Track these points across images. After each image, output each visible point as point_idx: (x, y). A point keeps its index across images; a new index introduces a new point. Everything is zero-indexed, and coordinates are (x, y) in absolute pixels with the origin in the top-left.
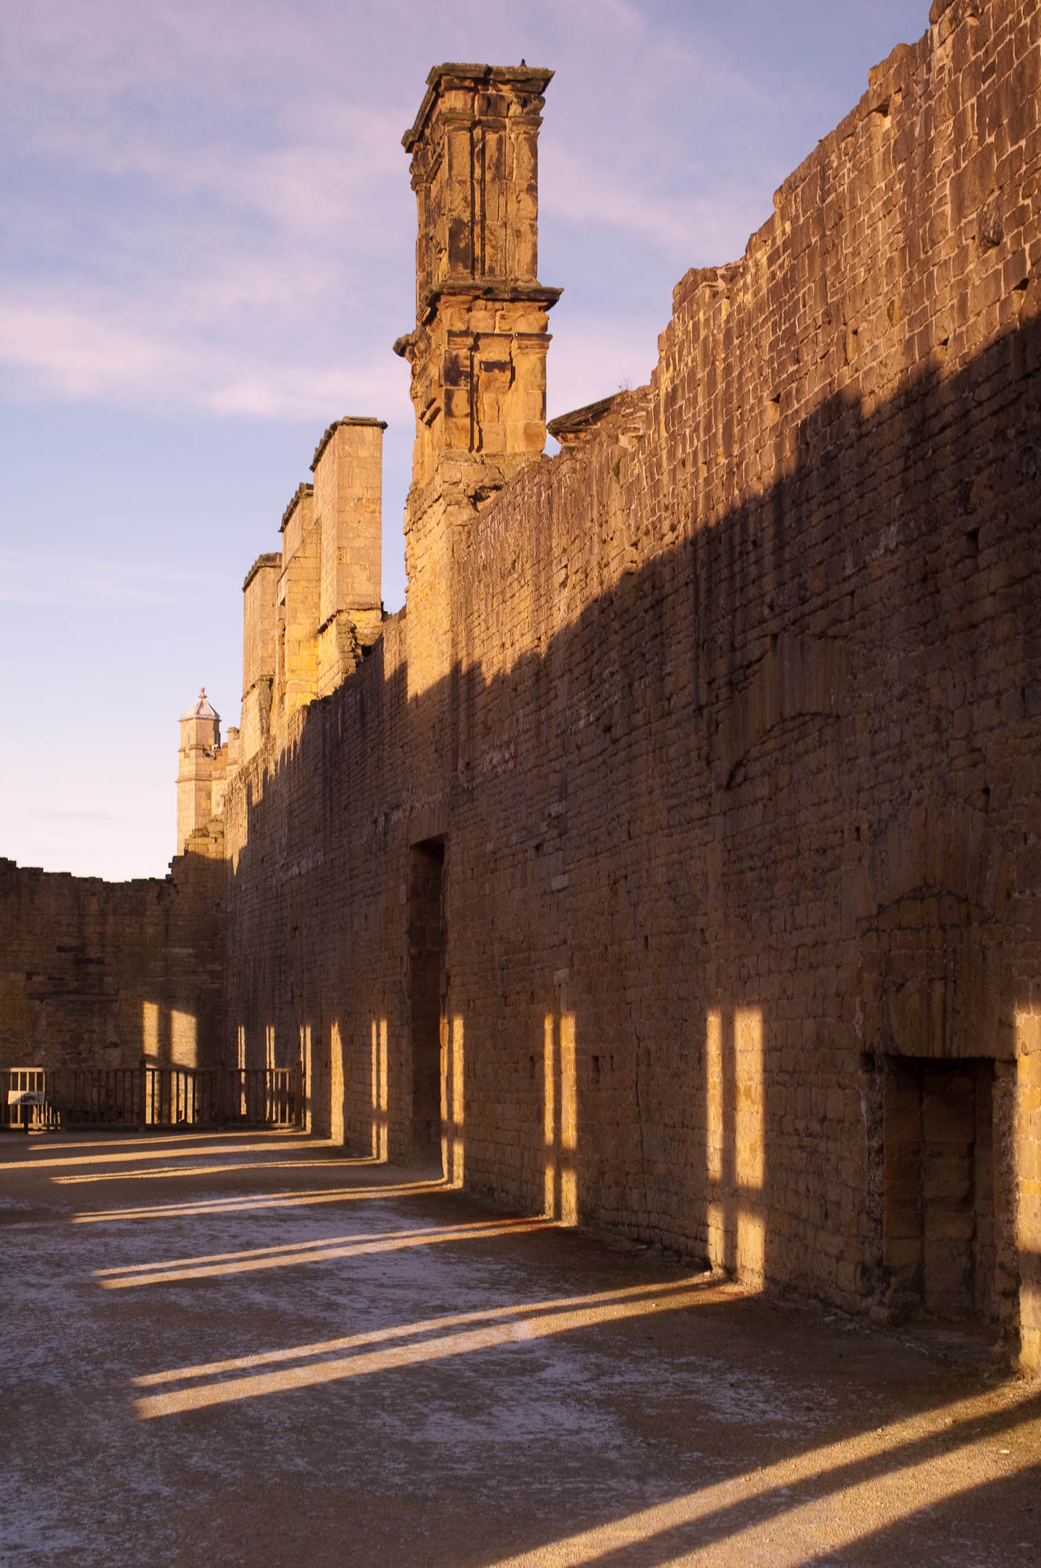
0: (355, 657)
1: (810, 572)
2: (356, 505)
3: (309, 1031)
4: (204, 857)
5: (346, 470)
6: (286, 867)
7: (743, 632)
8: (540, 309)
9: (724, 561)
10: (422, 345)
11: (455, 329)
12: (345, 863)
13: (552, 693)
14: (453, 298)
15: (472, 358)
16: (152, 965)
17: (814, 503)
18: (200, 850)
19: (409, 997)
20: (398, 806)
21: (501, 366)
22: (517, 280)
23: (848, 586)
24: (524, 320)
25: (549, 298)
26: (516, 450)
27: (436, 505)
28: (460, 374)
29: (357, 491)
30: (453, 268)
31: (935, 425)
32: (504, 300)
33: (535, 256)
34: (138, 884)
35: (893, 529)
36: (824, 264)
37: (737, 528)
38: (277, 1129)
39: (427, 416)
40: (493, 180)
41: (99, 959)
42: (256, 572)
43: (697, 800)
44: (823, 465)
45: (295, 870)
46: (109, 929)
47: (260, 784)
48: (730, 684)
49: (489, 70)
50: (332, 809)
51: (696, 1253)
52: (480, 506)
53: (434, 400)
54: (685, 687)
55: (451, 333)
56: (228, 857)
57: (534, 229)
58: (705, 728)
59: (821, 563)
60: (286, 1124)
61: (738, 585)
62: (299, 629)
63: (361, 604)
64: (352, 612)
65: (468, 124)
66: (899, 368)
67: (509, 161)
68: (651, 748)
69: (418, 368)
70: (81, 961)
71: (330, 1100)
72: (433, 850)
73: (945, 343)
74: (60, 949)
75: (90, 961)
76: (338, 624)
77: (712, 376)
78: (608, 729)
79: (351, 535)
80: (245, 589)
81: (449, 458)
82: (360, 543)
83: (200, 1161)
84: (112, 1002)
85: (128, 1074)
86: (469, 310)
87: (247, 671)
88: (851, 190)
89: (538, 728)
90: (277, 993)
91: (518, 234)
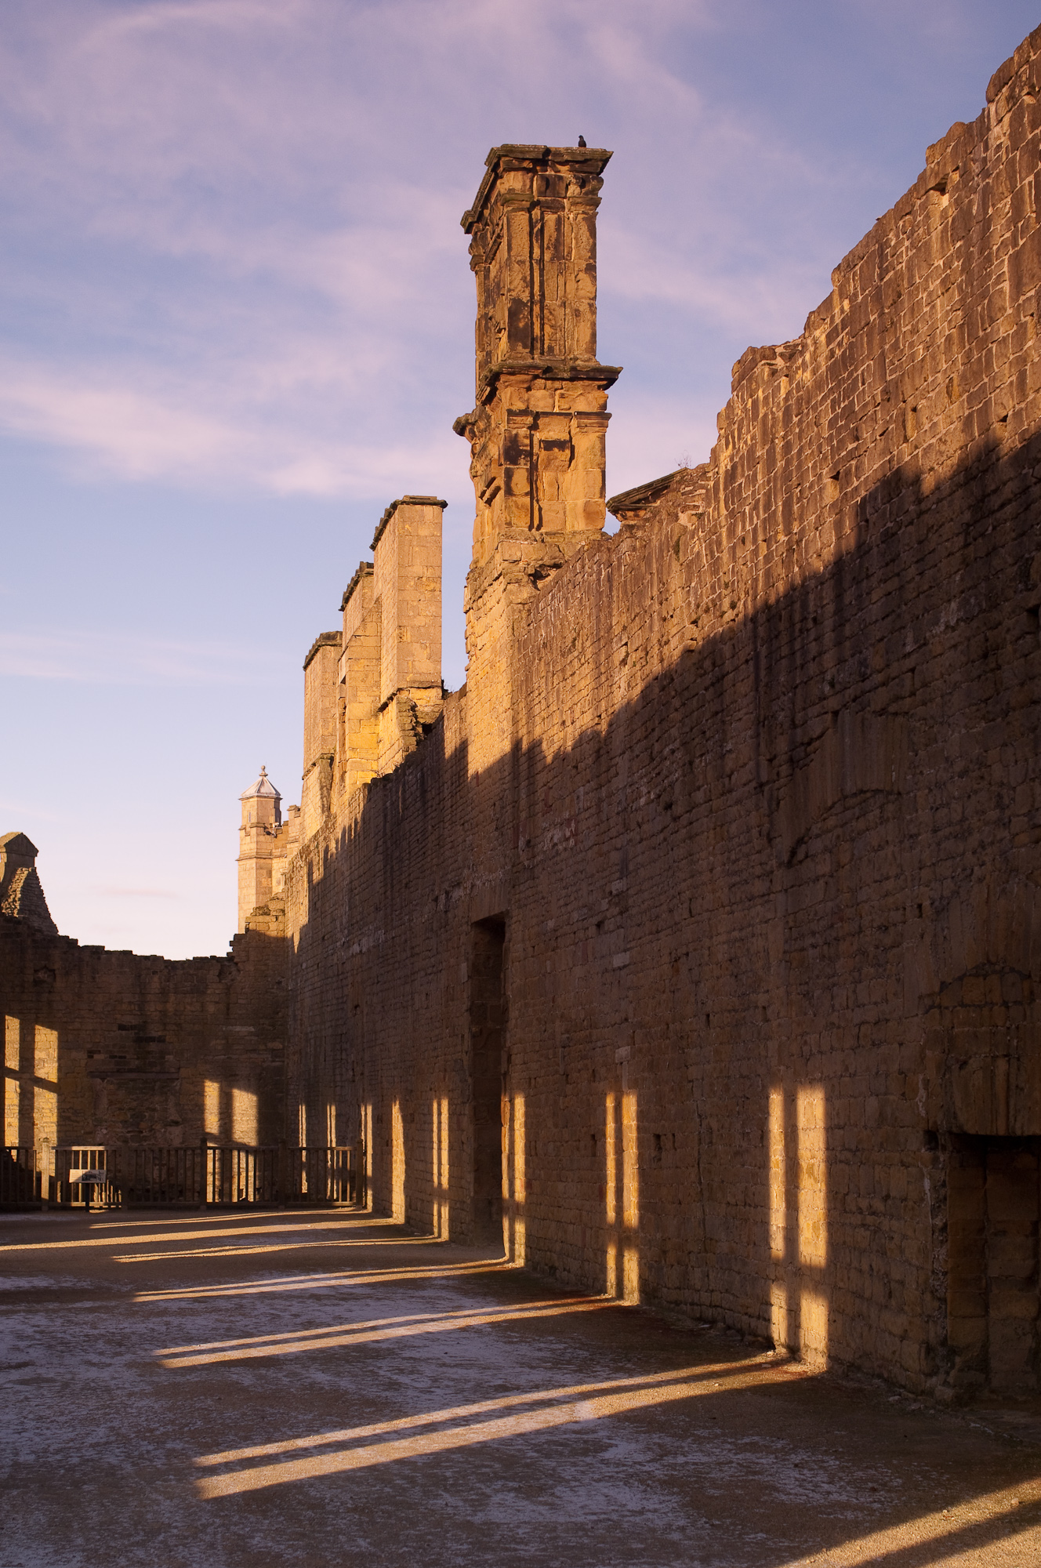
0: (415, 735)
1: (871, 648)
2: (416, 584)
3: (370, 1109)
4: (265, 935)
5: (406, 548)
6: (347, 945)
7: (804, 709)
8: (599, 387)
9: (784, 638)
10: (482, 425)
11: (514, 408)
12: (406, 941)
13: (613, 771)
14: (512, 378)
15: (531, 437)
16: (213, 1043)
17: (874, 580)
18: (261, 928)
19: (471, 1076)
20: (459, 884)
21: (561, 445)
22: (576, 359)
23: (909, 663)
24: (583, 399)
25: (608, 377)
26: (576, 529)
27: (496, 584)
28: (520, 453)
29: (417, 569)
30: (512, 348)
31: (995, 501)
32: (563, 379)
33: (594, 335)
34: (199, 962)
35: (954, 605)
36: (883, 342)
37: (797, 606)
38: (338, 1207)
39: (487, 495)
40: (552, 260)
41: (160, 1037)
42: (317, 651)
43: (759, 877)
44: (882, 542)
45: (356, 948)
46: (170, 1007)
47: (321, 863)
48: (791, 761)
49: (547, 151)
50: (392, 887)
51: (759, 1332)
52: (540, 584)
53: (494, 479)
54: (745, 764)
55: (510, 413)
56: (289, 935)
57: (593, 309)
58: (765, 805)
59: (881, 640)
60: (347, 1203)
61: (799, 662)
62: (359, 708)
63: (421, 682)
64: (411, 690)
65: (527, 204)
66: (958, 445)
67: (567, 241)
68: (712, 826)
69: (478, 447)
70: (142, 1040)
71: (391, 1178)
72: (494, 928)
73: (1004, 419)
74: (122, 1027)
75: (153, 1039)
76: (398, 703)
77: (771, 453)
78: (669, 806)
79: (411, 614)
80: (305, 668)
81: (509, 537)
82: (420, 621)
83: (261, 1240)
84: (173, 1080)
85: (189, 1152)
86: (529, 389)
87: (308, 750)
88: (910, 268)
89: (598, 805)
90: (337, 1071)
91: (577, 313)
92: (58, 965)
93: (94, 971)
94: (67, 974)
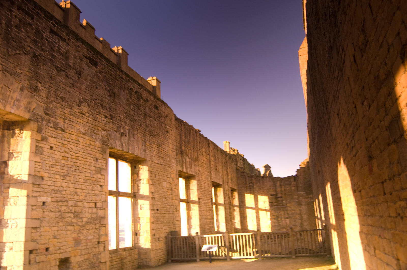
16: (295, 197)
34: (289, 178)
41: (281, 197)
46: (283, 189)
70: (277, 198)
74: (271, 195)
75: (279, 197)
84: (286, 207)
92: (254, 181)
93: (263, 182)
94: (257, 183)
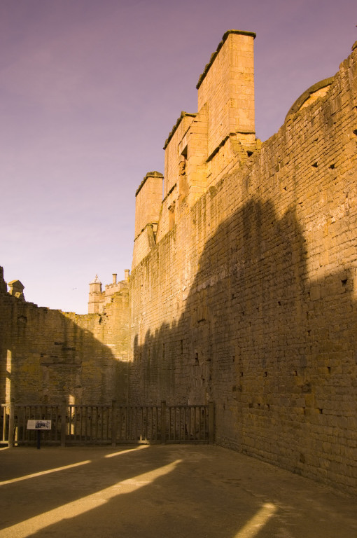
2: (240, 77)
5: (234, 57)
29: (241, 69)
41: (73, 348)
62: (196, 159)
63: (243, 130)
64: (238, 134)
70: (65, 349)
74: (56, 344)
75: (69, 349)
76: (231, 140)
79: (238, 92)
80: (137, 194)
82: (242, 97)
84: (78, 367)
92: (28, 315)
93: (44, 318)
94: (32, 319)
